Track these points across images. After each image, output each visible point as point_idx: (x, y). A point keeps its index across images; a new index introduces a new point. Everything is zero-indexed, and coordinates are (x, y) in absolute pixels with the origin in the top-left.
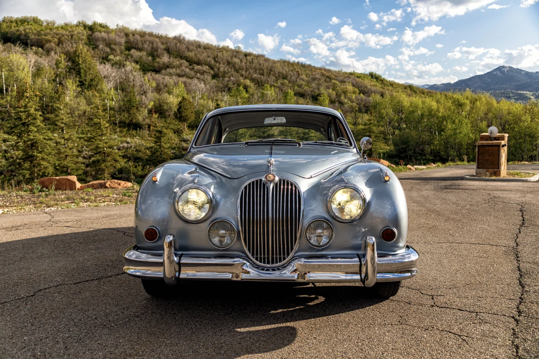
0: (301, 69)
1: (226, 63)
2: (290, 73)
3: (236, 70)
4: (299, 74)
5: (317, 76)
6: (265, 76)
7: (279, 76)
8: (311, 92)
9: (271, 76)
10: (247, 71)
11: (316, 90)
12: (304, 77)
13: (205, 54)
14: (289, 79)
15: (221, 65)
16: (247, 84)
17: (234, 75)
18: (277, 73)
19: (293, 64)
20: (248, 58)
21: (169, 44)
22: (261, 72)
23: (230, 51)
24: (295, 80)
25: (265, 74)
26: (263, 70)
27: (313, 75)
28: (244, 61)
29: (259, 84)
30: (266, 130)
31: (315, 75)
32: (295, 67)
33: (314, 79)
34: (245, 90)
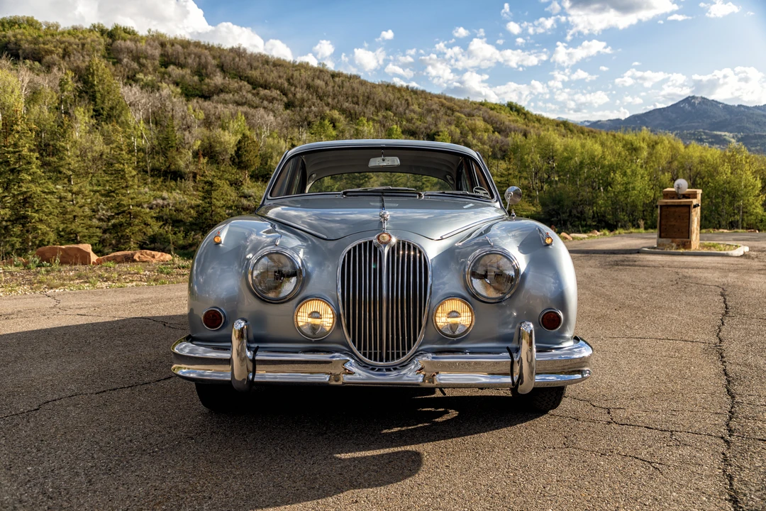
0: (411, 96)
1: (305, 86)
2: (396, 101)
3: (318, 96)
4: (408, 104)
5: (434, 107)
6: (361, 105)
7: (380, 106)
8: (426, 128)
9: (369, 106)
10: (334, 98)
11: (432, 127)
12: (416, 107)
13: (275, 74)
14: (394, 110)
15: (297, 90)
16: (335, 116)
17: (316, 104)
18: (377, 101)
19: (400, 89)
20: (337, 79)
21: (223, 59)
22: (355, 99)
23: (310, 69)
24: (403, 112)
25: (361, 103)
26: (358, 97)
27: (428, 105)
28: (331, 84)
29: (352, 117)
30: (361, 182)
31: (432, 105)
32: (404, 93)
33: (430, 111)
34: (332, 125)
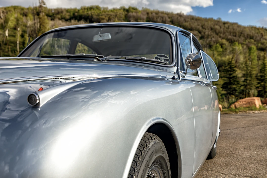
0: (264, 32)
1: (210, 29)
2: (256, 34)
3: (216, 33)
4: (262, 35)
6: (237, 37)
7: (247, 37)
9: (241, 37)
10: (224, 34)
13: (196, 24)
14: (255, 39)
15: (206, 30)
16: (223, 42)
17: (215, 37)
18: (246, 35)
19: (258, 29)
20: (226, 25)
21: (173, 18)
23: (213, 21)
24: (259, 39)
25: (237, 35)
26: (236, 33)
28: (223, 27)
29: (231, 42)
32: (260, 30)
34: (221, 46)
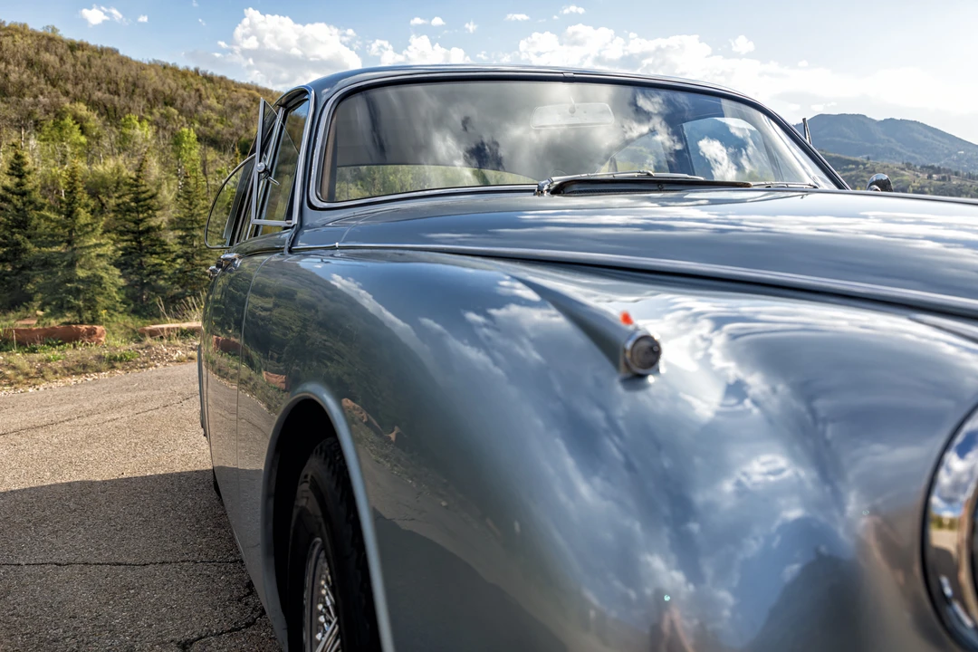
0: (204, 85)
1: (24, 63)
2: (181, 91)
3: (49, 80)
4: (200, 96)
5: (242, 102)
6: (122, 96)
7: (155, 98)
8: (232, 135)
9: (136, 98)
10: (77, 84)
11: (242, 132)
12: (212, 102)
14: (179, 106)
15: (11, 67)
16: (80, 113)
17: (46, 92)
18: (150, 91)
19: (185, 74)
20: (79, 53)
22: (112, 87)
23: (31, 35)
24: (193, 108)
25: (122, 92)
26: (117, 84)
27: (232, 99)
28: (70, 60)
29: (112, 115)
30: (141, 216)
31: (238, 99)
32: (192, 80)
33: (236, 108)
34: (77, 126)
